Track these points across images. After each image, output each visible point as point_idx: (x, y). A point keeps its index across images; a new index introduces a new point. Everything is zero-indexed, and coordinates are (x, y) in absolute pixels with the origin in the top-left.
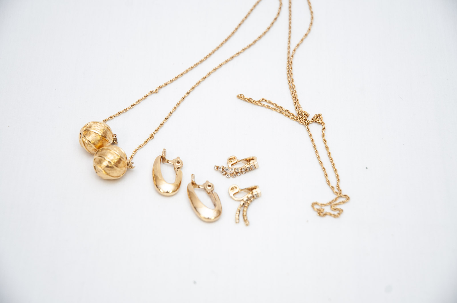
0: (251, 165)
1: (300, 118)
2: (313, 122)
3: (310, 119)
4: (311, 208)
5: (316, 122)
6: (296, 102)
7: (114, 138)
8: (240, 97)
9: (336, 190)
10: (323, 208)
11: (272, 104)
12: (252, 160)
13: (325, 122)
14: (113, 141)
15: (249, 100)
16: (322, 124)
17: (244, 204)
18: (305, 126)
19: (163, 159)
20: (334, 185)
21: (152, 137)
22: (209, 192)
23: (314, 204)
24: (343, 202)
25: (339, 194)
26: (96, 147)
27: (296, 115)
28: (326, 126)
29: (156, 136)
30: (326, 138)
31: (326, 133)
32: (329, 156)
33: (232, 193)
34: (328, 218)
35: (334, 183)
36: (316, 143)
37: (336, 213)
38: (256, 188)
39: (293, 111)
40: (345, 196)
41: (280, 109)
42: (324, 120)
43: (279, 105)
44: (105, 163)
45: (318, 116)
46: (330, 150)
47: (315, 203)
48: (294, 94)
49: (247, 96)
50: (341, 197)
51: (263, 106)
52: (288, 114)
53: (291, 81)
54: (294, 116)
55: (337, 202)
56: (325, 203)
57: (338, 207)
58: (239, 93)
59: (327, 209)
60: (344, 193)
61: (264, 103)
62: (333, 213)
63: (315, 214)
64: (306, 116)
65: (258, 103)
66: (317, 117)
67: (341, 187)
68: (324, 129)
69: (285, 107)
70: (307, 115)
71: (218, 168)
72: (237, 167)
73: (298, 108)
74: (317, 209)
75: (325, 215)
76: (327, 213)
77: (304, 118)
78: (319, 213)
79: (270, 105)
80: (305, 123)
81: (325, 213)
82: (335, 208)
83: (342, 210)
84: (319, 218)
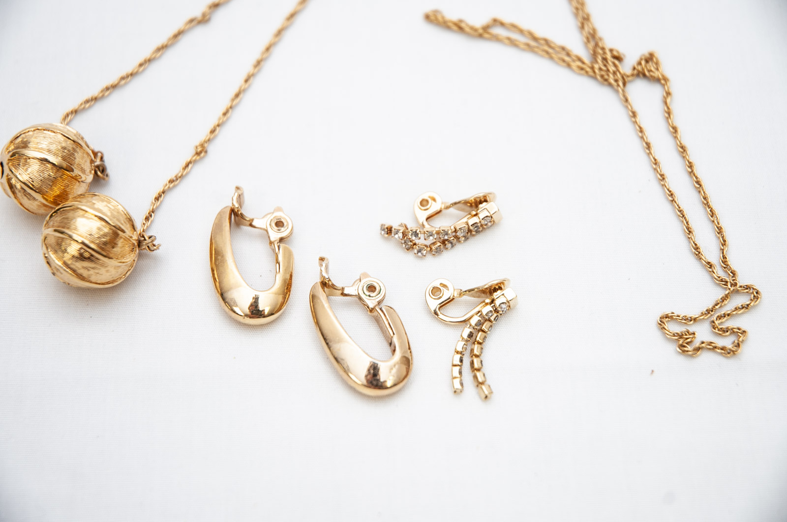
0: (482, 215)
1: (600, 69)
2: (638, 75)
3: (626, 68)
4: (656, 333)
5: (644, 75)
6: (584, 20)
7: (98, 162)
8: (432, 18)
9: (720, 272)
10: (691, 330)
11: (521, 31)
12: (484, 204)
13: (668, 74)
14: (96, 173)
15: (459, 27)
16: (661, 81)
17: (471, 335)
18: (617, 91)
19: (236, 217)
21: (201, 151)
22: (371, 306)
23: (665, 319)
24: (746, 307)
25: (731, 283)
26: (47, 200)
27: (587, 59)
28: (675, 86)
29: (211, 148)
30: (678, 120)
31: (676, 105)
32: (692, 173)
33: (434, 304)
34: (706, 357)
35: (712, 253)
36: (651, 137)
37: (727, 342)
38: (502, 286)
39: (578, 47)
40: (747, 287)
41: (543, 46)
42: (667, 68)
43: (539, 33)
44: (73, 249)
45: (650, 58)
46: (693, 157)
47: (667, 317)
49: (452, 15)
50: (737, 291)
51: (496, 39)
52: (567, 59)
54: (583, 63)
55: (729, 307)
56: (694, 313)
57: (729, 323)
58: (428, 8)
59: (703, 333)
60: (742, 281)
61: (498, 31)
62: (720, 342)
63: (671, 349)
64: (617, 62)
65: (483, 33)
66: (647, 61)
67: (733, 263)
68: (668, 94)
69: (558, 39)
70: (618, 58)
71: (389, 231)
72: (444, 224)
73: (592, 38)
74: (674, 335)
75: (698, 349)
76: (703, 345)
77: (612, 68)
78: (682, 346)
79: (515, 36)
80: (616, 81)
81: (697, 344)
82: (724, 326)
83: (744, 332)
84: (681, 360)
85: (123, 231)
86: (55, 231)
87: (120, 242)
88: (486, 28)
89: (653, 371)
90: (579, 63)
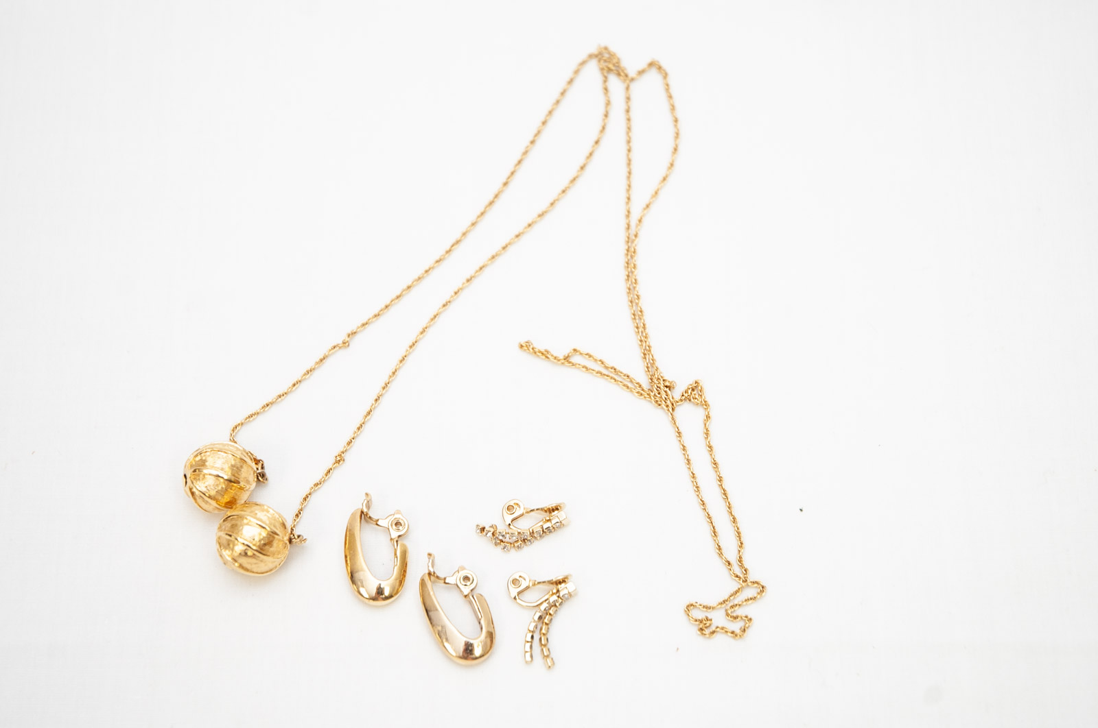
0: (553, 522)
1: (655, 395)
2: (685, 401)
3: (676, 394)
4: (684, 617)
5: (690, 400)
6: (646, 352)
7: (260, 471)
8: (525, 347)
9: (738, 571)
10: (710, 617)
11: (595, 360)
12: (556, 512)
13: (709, 401)
14: (258, 478)
15: (545, 354)
16: (705, 405)
17: (540, 618)
18: (668, 415)
19: (364, 516)
20: (732, 556)
21: (339, 460)
22: (466, 593)
23: (690, 606)
24: (753, 599)
25: (743, 578)
26: (219, 505)
27: (646, 385)
28: (713, 411)
29: (347, 456)
30: (714, 441)
31: (713, 427)
32: (721, 487)
33: (514, 592)
34: (720, 638)
35: (731, 553)
36: (691, 454)
37: (736, 626)
38: (566, 580)
39: (640, 375)
40: (756, 583)
41: (612, 374)
42: (709, 395)
43: (610, 363)
45: (695, 387)
46: (722, 471)
47: (692, 605)
48: (641, 329)
50: (748, 586)
51: (576, 366)
52: (630, 385)
53: (634, 299)
54: (642, 389)
55: (740, 599)
56: (713, 603)
57: (739, 612)
59: (719, 618)
60: (751, 578)
61: (576, 359)
62: (731, 627)
63: (693, 630)
64: (667, 390)
65: (565, 362)
66: (693, 390)
67: (746, 564)
68: (708, 417)
69: (625, 369)
70: (670, 387)
71: (483, 529)
72: (525, 525)
73: (651, 367)
74: (696, 621)
75: (713, 632)
76: (718, 629)
77: (664, 396)
78: (701, 629)
79: (590, 364)
80: (667, 406)
81: (713, 628)
82: (735, 615)
83: (751, 619)
84: (701, 639)
85: (278, 535)
86: (226, 534)
87: (275, 544)
88: (567, 358)
89: (678, 649)
90: (639, 390)
